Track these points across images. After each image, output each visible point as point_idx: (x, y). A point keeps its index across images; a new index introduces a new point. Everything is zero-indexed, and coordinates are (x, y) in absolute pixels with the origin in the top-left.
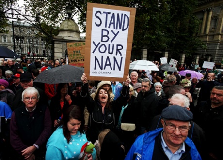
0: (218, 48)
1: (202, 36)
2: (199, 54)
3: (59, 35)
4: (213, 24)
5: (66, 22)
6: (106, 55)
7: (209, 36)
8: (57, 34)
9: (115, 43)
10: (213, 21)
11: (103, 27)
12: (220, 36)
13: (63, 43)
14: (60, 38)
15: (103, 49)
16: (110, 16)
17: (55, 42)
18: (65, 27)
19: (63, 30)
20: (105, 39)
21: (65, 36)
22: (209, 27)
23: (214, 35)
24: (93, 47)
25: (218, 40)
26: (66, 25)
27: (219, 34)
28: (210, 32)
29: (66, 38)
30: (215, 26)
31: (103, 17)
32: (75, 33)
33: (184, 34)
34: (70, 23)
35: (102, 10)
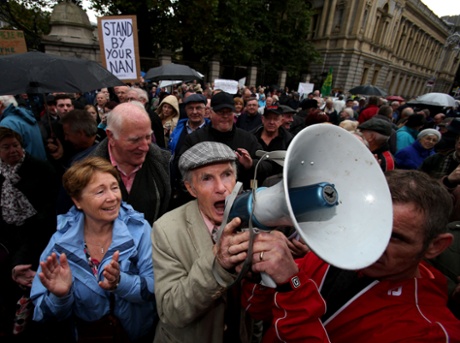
0: (341, 63)
1: (320, 41)
2: (310, 73)
3: (52, 34)
4: (337, 19)
5: (63, 7)
6: (118, 59)
7: (331, 40)
8: (49, 32)
9: (124, 48)
10: (338, 13)
11: (111, 35)
12: (345, 42)
13: (62, 49)
14: (54, 39)
15: (115, 55)
16: (116, 25)
17: (46, 47)
18: (62, 17)
19: (59, 24)
20: (115, 45)
21: (64, 35)
22: (331, 23)
23: (337, 40)
24: (107, 54)
25: (342, 49)
26: (64, 14)
27: (344, 38)
28: (333, 33)
29: (66, 40)
30: (340, 22)
31: (110, 26)
32: (83, 30)
33: (287, 36)
34: (70, 10)
35: (109, 21)
